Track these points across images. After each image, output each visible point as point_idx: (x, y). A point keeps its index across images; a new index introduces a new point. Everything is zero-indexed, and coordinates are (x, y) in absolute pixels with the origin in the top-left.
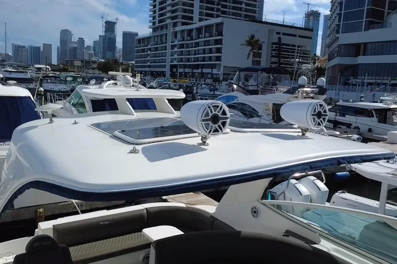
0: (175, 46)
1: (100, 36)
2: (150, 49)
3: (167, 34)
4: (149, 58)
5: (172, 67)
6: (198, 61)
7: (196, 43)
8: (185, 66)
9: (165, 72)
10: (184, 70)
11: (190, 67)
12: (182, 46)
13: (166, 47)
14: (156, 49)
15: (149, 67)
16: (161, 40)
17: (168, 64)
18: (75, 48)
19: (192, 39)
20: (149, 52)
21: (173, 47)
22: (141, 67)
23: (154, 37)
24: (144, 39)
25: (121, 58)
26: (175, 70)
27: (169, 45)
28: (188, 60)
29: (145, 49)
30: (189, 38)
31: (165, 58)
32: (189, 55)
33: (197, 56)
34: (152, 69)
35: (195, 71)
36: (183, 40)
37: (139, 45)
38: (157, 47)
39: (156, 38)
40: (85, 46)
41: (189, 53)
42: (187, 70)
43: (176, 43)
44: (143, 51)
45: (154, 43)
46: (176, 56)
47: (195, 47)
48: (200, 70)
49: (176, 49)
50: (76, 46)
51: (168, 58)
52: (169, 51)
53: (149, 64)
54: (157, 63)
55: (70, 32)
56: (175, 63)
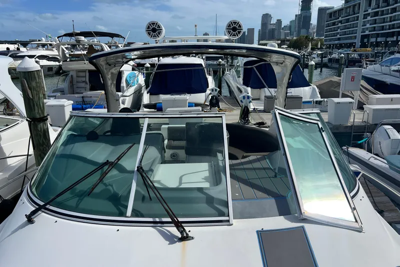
0: (369, 14)
1: (296, 15)
2: (341, 22)
3: (360, 4)
4: (339, 31)
5: (363, 37)
6: (394, 28)
7: (392, 9)
8: (378, 35)
9: (355, 43)
10: (376, 39)
11: (383, 35)
12: (376, 14)
13: (358, 17)
14: (348, 21)
15: (339, 39)
16: (354, 11)
17: (359, 35)
18: (273, 30)
19: (388, 5)
20: (340, 25)
21: (365, 16)
22: (330, 40)
23: (346, 8)
24: (335, 12)
25: (315, 34)
26: (366, 40)
27: (361, 15)
28: (383, 28)
29: (335, 22)
30: (386, 4)
31: (356, 28)
32: (384, 23)
33: (393, 23)
34: (342, 42)
35: (388, 39)
36: (378, 8)
37: (329, 19)
38: (349, 19)
39: (349, 9)
40: (283, 26)
41: (384, 21)
42: (379, 39)
43: (370, 11)
44: (334, 24)
45: (346, 15)
46: (368, 26)
47: (392, 13)
48: (395, 39)
49: (369, 18)
50: (274, 27)
51: (359, 29)
52: (361, 21)
53: (338, 36)
54: (348, 34)
55: (270, 16)
56: (367, 33)
